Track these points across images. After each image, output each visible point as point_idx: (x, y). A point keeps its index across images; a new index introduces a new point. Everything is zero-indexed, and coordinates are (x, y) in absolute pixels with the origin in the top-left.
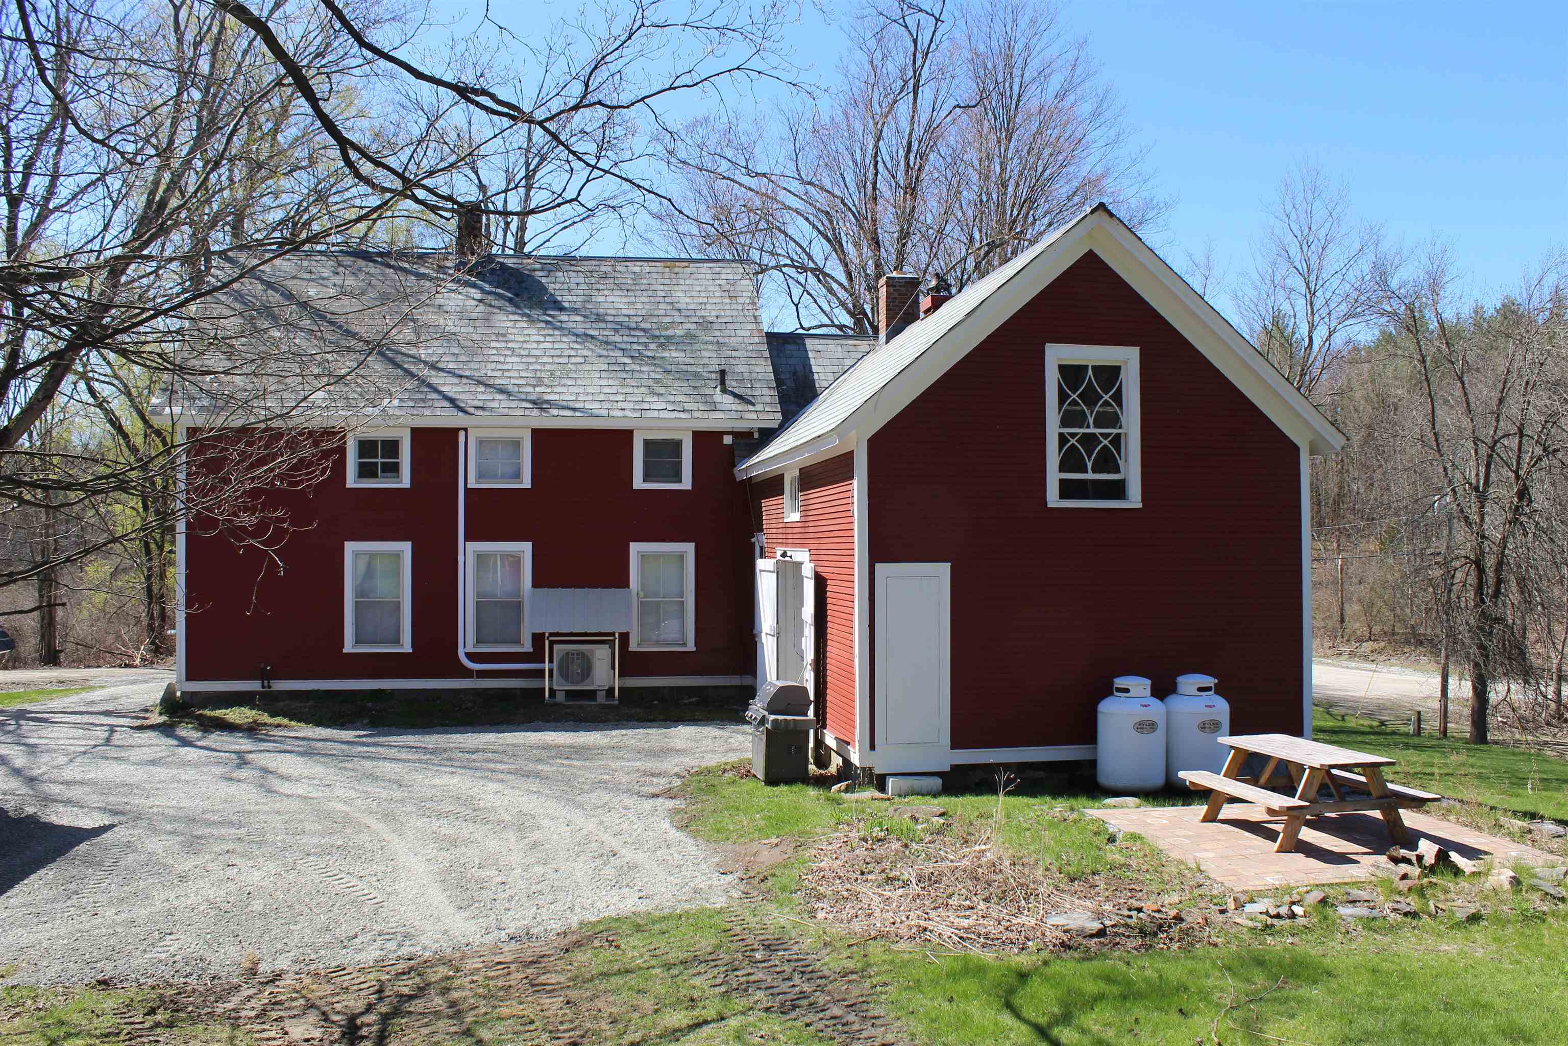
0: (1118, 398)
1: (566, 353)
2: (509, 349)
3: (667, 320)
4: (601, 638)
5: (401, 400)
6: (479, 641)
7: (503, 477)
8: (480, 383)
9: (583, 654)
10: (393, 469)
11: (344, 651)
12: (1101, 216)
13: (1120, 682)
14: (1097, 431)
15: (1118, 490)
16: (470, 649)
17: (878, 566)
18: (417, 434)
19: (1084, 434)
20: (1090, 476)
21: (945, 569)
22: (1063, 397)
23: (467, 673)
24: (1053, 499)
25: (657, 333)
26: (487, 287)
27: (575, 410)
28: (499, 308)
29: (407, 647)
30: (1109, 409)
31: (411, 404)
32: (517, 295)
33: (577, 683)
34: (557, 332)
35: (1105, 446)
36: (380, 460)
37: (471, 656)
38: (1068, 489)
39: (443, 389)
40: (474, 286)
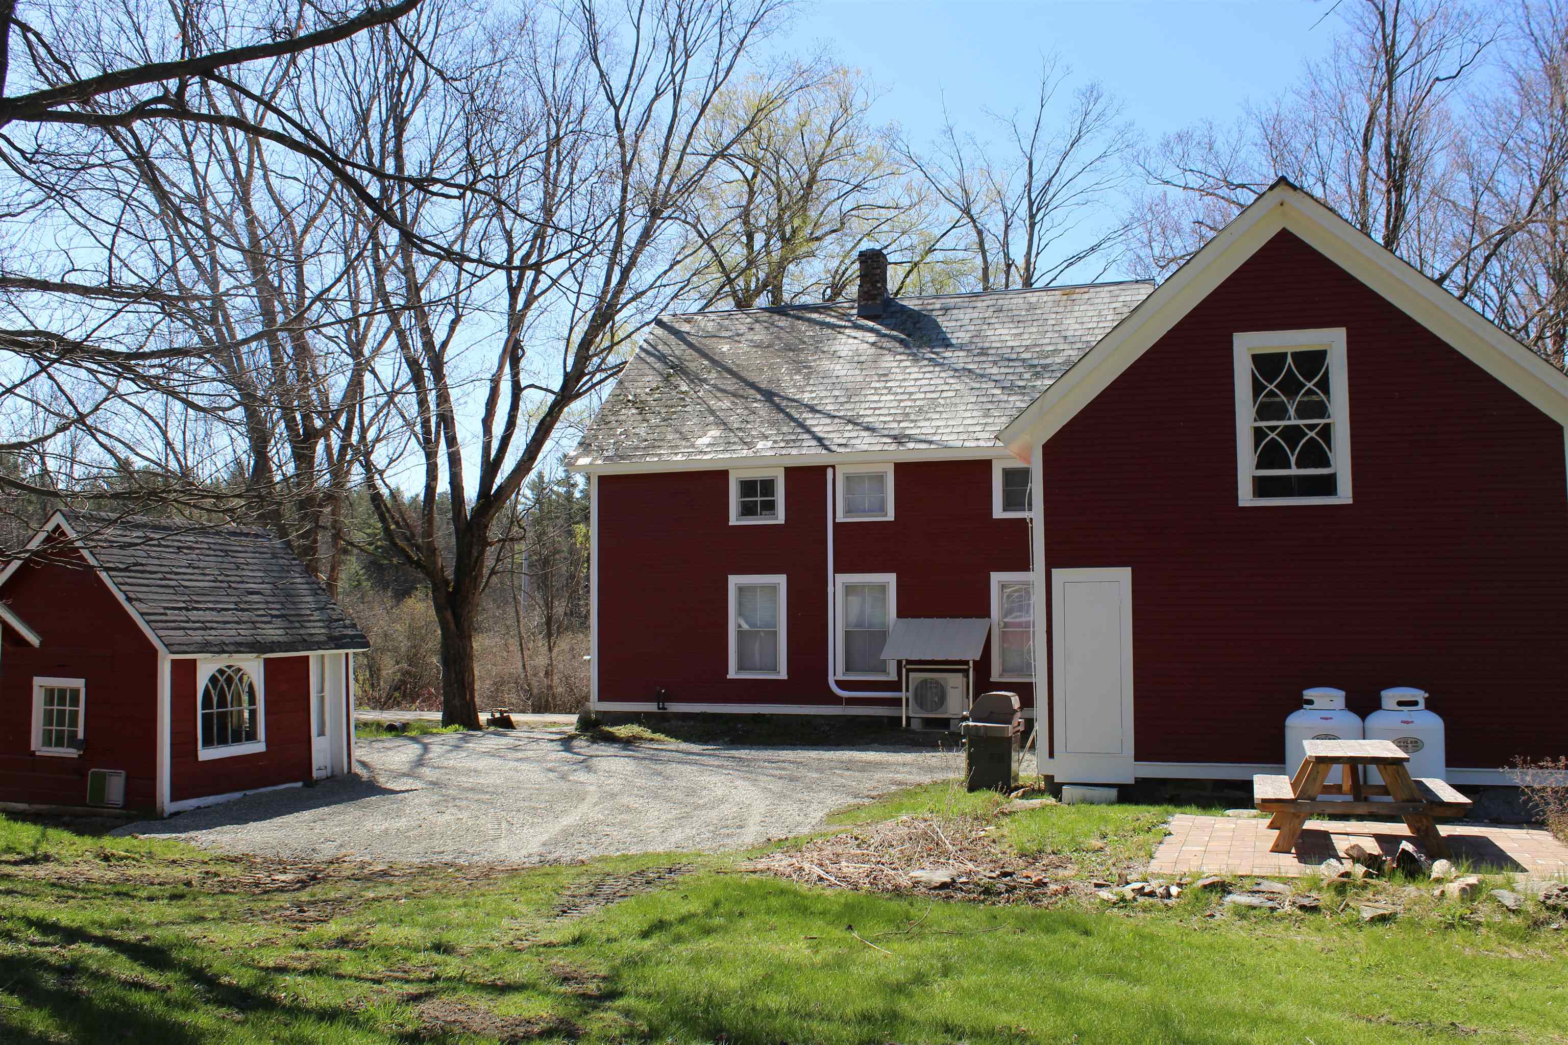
0: (1324, 385)
1: (940, 388)
2: (886, 388)
3: (1050, 348)
4: (955, 666)
5: (775, 442)
6: (848, 669)
7: (870, 511)
8: (849, 421)
9: (937, 682)
10: (770, 506)
11: (729, 677)
12: (1282, 192)
13: (1308, 694)
14: (1301, 422)
15: (1328, 485)
16: (840, 677)
17: (1055, 572)
18: (791, 472)
19: (1286, 427)
20: (1294, 471)
21: (1124, 575)
22: (1257, 388)
23: (837, 700)
24: (1246, 497)
25: (1036, 362)
26: (884, 331)
27: (931, 442)
28: (890, 350)
29: (783, 675)
30: (1315, 398)
31: (782, 444)
32: (909, 336)
33: (932, 711)
34: (937, 369)
35: (1312, 438)
36: (759, 499)
37: (841, 684)
38: (1262, 487)
39: (814, 429)
40: (871, 330)
